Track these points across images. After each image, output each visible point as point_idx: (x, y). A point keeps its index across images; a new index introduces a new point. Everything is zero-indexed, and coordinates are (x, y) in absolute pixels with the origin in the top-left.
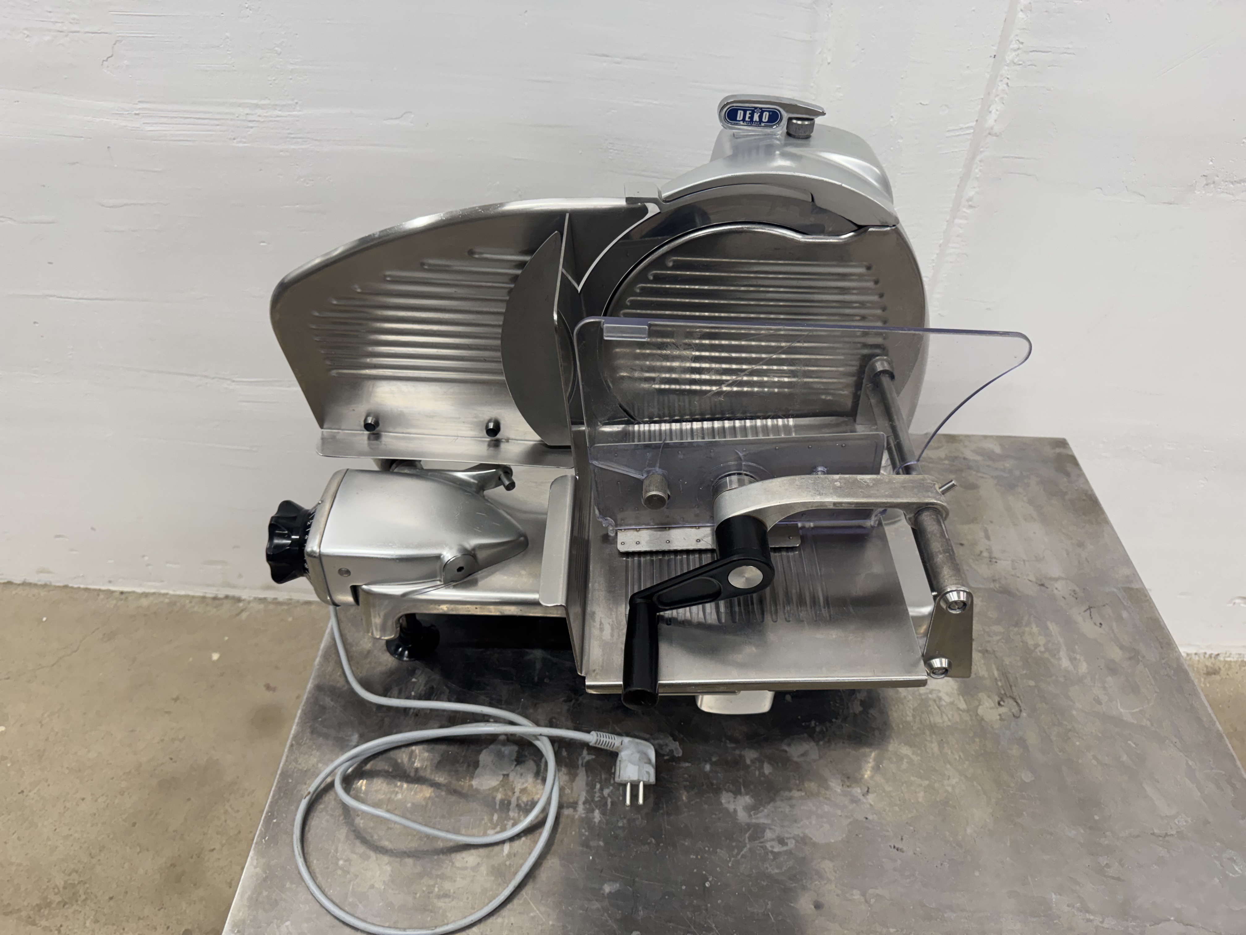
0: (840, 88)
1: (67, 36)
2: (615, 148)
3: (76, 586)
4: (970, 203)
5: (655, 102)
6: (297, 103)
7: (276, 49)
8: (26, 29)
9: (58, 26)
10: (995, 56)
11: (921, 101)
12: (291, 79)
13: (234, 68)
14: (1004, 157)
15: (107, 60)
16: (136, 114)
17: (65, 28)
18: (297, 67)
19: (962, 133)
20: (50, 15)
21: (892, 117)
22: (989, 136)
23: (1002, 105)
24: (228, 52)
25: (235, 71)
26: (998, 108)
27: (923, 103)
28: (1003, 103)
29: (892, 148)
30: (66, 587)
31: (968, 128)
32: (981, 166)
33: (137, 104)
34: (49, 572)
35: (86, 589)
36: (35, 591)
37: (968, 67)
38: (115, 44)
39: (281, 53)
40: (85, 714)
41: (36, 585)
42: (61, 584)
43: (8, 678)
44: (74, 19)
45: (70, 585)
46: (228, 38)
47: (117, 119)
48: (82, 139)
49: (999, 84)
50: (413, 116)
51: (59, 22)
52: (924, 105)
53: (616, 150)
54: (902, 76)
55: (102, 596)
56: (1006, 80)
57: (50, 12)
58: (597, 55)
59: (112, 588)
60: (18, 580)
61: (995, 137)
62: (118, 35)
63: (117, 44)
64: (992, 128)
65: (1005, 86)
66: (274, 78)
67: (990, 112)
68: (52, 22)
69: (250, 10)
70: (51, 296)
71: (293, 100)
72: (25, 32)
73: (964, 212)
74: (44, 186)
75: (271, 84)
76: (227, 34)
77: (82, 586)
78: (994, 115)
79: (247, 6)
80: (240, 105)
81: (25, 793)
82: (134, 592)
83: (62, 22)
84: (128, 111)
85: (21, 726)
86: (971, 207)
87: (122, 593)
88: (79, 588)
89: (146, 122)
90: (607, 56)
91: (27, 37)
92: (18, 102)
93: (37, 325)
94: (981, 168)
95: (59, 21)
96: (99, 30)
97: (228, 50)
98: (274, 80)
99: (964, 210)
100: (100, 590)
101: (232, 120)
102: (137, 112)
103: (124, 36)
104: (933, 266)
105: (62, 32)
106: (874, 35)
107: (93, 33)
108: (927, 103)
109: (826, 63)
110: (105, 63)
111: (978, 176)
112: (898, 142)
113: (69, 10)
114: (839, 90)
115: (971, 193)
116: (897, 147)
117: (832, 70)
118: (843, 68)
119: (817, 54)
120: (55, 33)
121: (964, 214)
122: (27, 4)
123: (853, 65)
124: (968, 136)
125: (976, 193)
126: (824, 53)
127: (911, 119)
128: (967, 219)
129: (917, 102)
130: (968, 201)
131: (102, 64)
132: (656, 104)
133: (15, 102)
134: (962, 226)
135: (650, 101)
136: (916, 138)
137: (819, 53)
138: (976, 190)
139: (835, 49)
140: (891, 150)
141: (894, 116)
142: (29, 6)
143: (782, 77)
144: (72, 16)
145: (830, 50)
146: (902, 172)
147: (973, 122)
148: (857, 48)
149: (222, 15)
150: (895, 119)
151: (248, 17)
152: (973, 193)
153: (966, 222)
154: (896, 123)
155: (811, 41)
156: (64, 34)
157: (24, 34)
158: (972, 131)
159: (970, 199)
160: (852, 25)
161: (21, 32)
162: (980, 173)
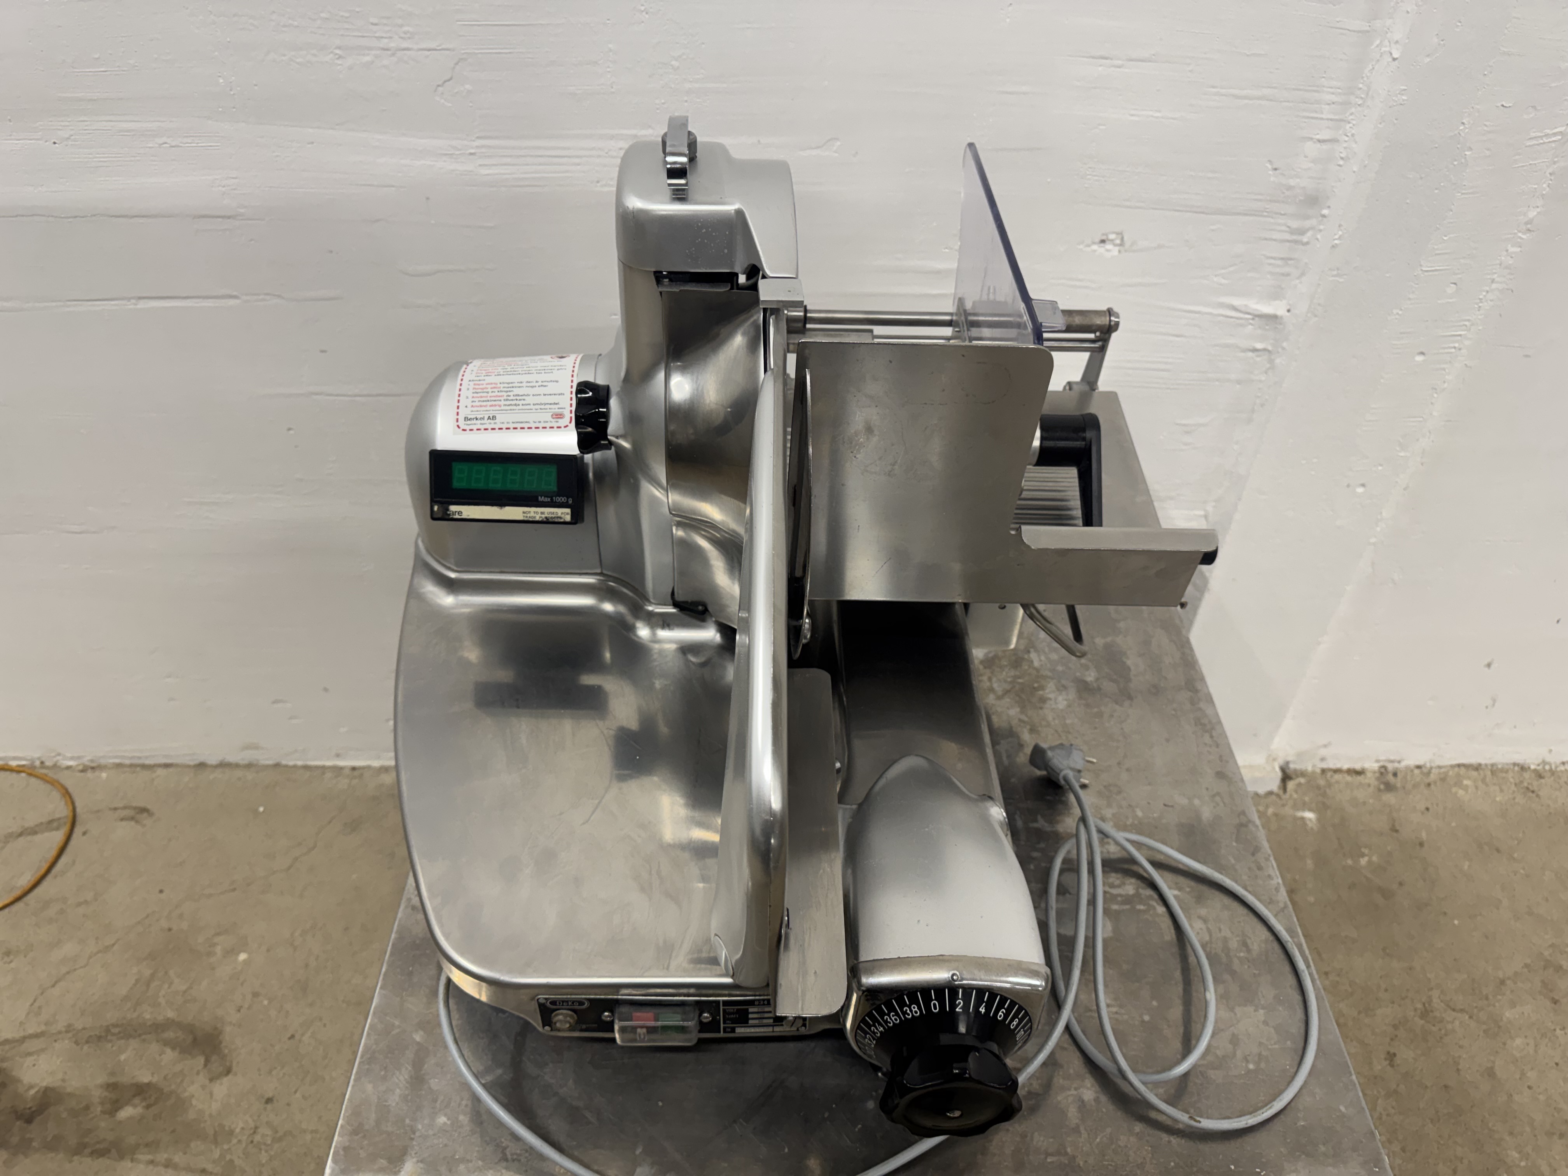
0: (1405, 90)
1: (393, 55)
2: (1094, 173)
3: (291, 763)
4: (1529, 226)
5: (1157, 114)
7: (673, 63)
8: (339, 48)
9: (384, 43)
12: (686, 101)
13: (613, 90)
15: (442, 85)
16: (471, 154)
17: (392, 45)
18: (697, 86)
19: (1547, 141)
20: (375, 28)
21: (1463, 123)
24: (608, 70)
25: (613, 93)
27: (1505, 105)
29: (1455, 163)
30: (277, 765)
31: (1555, 134)
32: (1551, 180)
33: (474, 141)
34: (256, 747)
35: (306, 768)
36: (239, 773)
38: (457, 64)
39: (678, 68)
40: (346, 929)
41: (237, 766)
42: (271, 762)
43: (234, 890)
44: (405, 33)
45: (284, 762)
46: (610, 50)
47: (445, 161)
48: (393, 189)
50: (839, 143)
51: (386, 38)
52: (1506, 107)
53: (1095, 176)
54: (1486, 73)
55: (328, 775)
57: (376, 24)
58: (1093, 57)
59: (341, 763)
60: (213, 761)
62: (463, 52)
63: (460, 64)
66: (663, 101)
68: (376, 37)
69: (647, 13)
70: (317, 394)
72: (338, 51)
73: (1520, 238)
74: (331, 252)
75: (658, 109)
76: (611, 46)
77: (300, 763)
79: (643, 8)
80: (612, 137)
81: (297, 1037)
82: (369, 767)
83: (391, 38)
84: (461, 150)
85: (268, 950)
86: (1529, 230)
87: (354, 769)
88: (295, 766)
89: (481, 163)
90: (1106, 58)
91: (338, 59)
92: (312, 143)
93: (291, 432)
94: (1550, 182)
95: (384, 35)
96: (438, 46)
97: (608, 67)
98: (663, 103)
99: (1520, 234)
100: (323, 768)
101: (599, 156)
102: (472, 151)
103: (470, 53)
104: (1480, 307)
105: (388, 50)
106: (1460, 22)
107: (429, 50)
108: (1510, 105)
109: (1390, 60)
110: (440, 89)
111: (1544, 192)
112: (1466, 155)
113: (400, 21)
114: (1403, 92)
115: (1532, 214)
116: (1463, 161)
117: (1398, 67)
118: (1413, 65)
119: (1373, 47)
120: (378, 52)
121: (1519, 240)
122: (347, 15)
123: (1428, 60)
124: (1553, 145)
125: (1539, 213)
126: (1386, 46)
127: (1486, 126)
128: (1520, 247)
129: (1499, 105)
130: (1526, 223)
131: (435, 91)
132: (1157, 117)
133: (309, 144)
134: (1513, 256)
135: (1151, 113)
136: (1488, 150)
137: (1377, 46)
138: (1539, 210)
139: (1407, 41)
140: (1455, 165)
141: (1466, 123)
142: (347, 18)
143: (1324, 77)
144: (406, 29)
145: (1397, 42)
146: (1464, 192)
147: (1563, 126)
148: (1435, 40)
149: (608, 22)
150: (1467, 126)
151: (643, 22)
152: (1535, 213)
153: (1519, 249)
154: (1467, 130)
155: (1368, 32)
156: (389, 52)
157: (337, 54)
158: (1560, 137)
159: (1530, 222)
160: (1435, 11)
161: (332, 52)
162: (1548, 189)
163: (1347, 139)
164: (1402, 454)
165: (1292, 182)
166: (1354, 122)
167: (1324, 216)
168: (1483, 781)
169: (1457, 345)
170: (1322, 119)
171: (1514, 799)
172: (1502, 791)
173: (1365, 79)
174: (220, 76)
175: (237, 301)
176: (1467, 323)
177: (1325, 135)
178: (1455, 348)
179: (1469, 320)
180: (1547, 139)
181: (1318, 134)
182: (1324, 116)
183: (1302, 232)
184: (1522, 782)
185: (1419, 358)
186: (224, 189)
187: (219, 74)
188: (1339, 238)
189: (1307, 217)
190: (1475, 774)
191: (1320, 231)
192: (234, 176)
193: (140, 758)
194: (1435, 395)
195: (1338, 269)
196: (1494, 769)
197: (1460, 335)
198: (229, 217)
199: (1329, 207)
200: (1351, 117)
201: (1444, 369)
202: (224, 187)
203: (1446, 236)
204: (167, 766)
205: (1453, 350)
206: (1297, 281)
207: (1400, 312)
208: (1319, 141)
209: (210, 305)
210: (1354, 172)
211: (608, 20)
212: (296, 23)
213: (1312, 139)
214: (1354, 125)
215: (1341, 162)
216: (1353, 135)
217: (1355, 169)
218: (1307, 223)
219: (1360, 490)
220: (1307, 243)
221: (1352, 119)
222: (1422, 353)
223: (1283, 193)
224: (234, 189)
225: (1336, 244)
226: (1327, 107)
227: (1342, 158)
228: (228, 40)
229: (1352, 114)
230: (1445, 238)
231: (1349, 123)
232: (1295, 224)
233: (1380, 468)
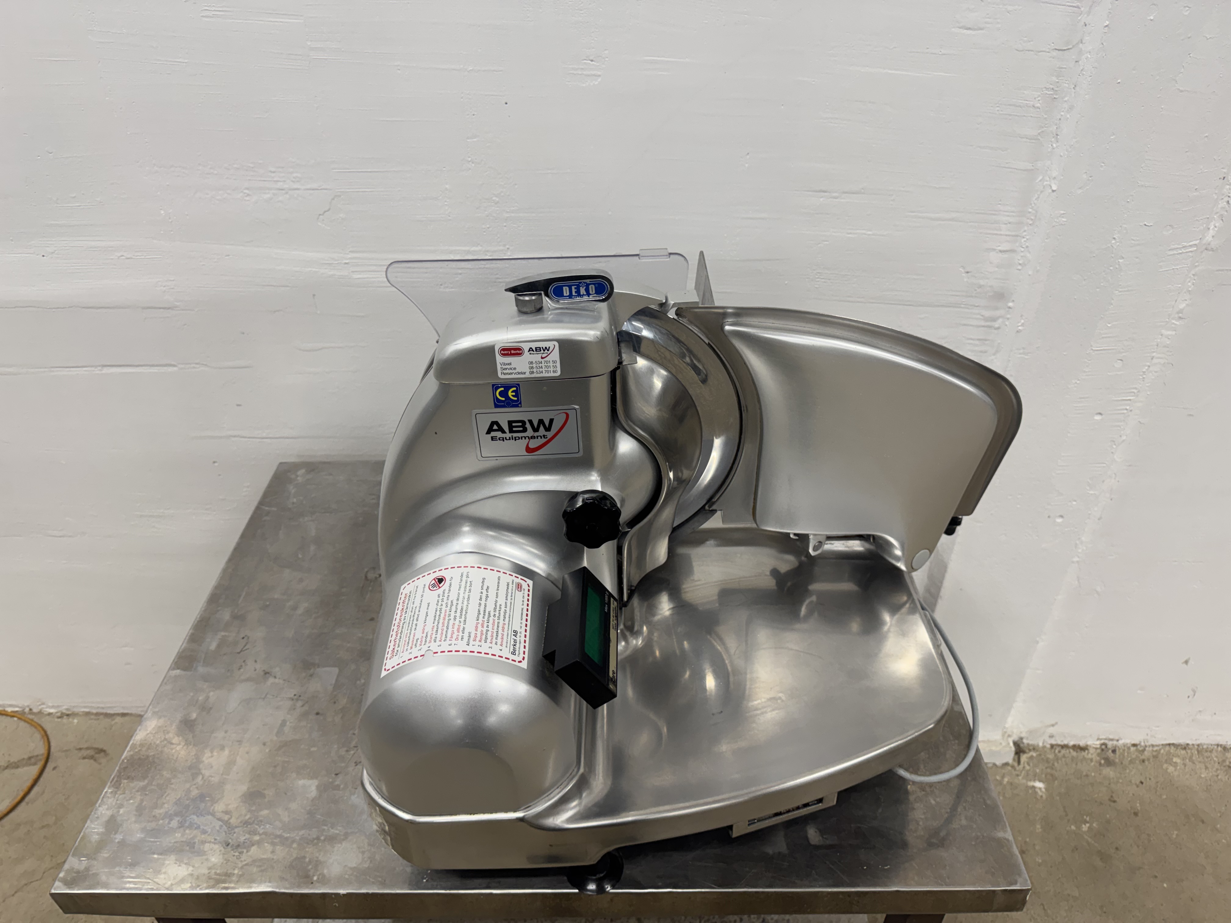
0: (1064, 214)
1: (287, 193)
2: (822, 277)
4: (1180, 315)
5: (869, 233)
6: (508, 248)
7: (494, 198)
8: (247, 189)
9: (280, 185)
10: (1224, 177)
11: (1146, 223)
12: (505, 226)
13: (450, 218)
14: (1217, 271)
15: (323, 215)
16: (346, 263)
17: (286, 186)
18: (513, 215)
19: (1185, 251)
20: (273, 175)
21: (1114, 238)
22: (1206, 251)
23: (1221, 222)
24: (446, 203)
25: (450, 220)
26: (1217, 225)
27: (1147, 224)
28: (1222, 220)
29: (1111, 268)
31: (1191, 246)
33: (348, 254)
37: (1196, 189)
38: (333, 199)
39: (498, 202)
44: (295, 178)
46: (446, 189)
47: (326, 269)
48: (288, 288)
49: (1220, 202)
51: (281, 181)
52: (1148, 226)
53: (823, 279)
54: (1128, 200)
56: (1226, 199)
57: (274, 172)
58: (816, 191)
61: (1211, 252)
62: (337, 191)
63: (335, 199)
64: (1209, 244)
65: (1225, 203)
66: (488, 226)
67: (1209, 229)
68: (274, 181)
69: (473, 163)
70: (235, 436)
71: (504, 245)
72: (247, 191)
73: (1174, 323)
74: (243, 333)
75: (484, 232)
76: (447, 186)
78: (1211, 232)
79: (470, 159)
83: (284, 181)
84: (338, 260)
86: (1180, 318)
89: (354, 270)
90: (826, 192)
91: (246, 196)
92: (229, 255)
93: (216, 464)
94: (1194, 281)
95: (280, 179)
96: (319, 187)
97: (446, 201)
98: (488, 228)
99: (1173, 321)
102: (347, 261)
103: (343, 192)
104: (1144, 378)
105: (282, 190)
106: (1103, 163)
107: (313, 190)
108: (1152, 224)
109: (1050, 191)
110: (321, 216)
111: (1190, 289)
112: (1119, 262)
113: (291, 170)
114: (1063, 216)
115: (1182, 306)
116: (1117, 266)
117: (1057, 197)
118: (1068, 195)
119: (1037, 181)
120: (275, 192)
121: (1173, 326)
122: (252, 165)
123: (1080, 191)
124: (1190, 254)
125: (1187, 305)
126: (1047, 181)
127: (1133, 240)
128: (1175, 331)
129: (1141, 224)
130: (1178, 313)
131: (318, 218)
132: (869, 235)
133: (226, 256)
134: (1170, 337)
135: (864, 232)
136: (1137, 258)
137: (1040, 181)
138: (1187, 302)
139: (1062, 178)
140: (1111, 270)
141: (1116, 238)
142: (253, 168)
143: (1000, 204)
144: (295, 175)
145: (1055, 178)
146: (1120, 290)
147: (1197, 240)
148: (1085, 176)
149: (444, 169)
150: (1117, 240)
151: (470, 169)
152: (1184, 305)
153: (1174, 333)
154: (1118, 244)
155: (1032, 170)
156: (284, 192)
157: (245, 193)
158: (1195, 248)
159: (1181, 311)
160: (1082, 155)
161: (242, 192)
162: (1193, 286)
163: (1022, 250)
164: (1091, 492)
165: (982, 282)
166: (1027, 237)
167: (1010, 308)
168: (1191, 759)
169: (1128, 408)
170: (1001, 235)
171: (1217, 776)
172: (1206, 768)
173: (1033, 205)
174: (161, 209)
175: (175, 369)
176: (1135, 391)
177: (1005, 246)
178: (1127, 409)
179: (1136, 388)
180: (1185, 250)
181: (999, 246)
182: (1002, 233)
183: (994, 320)
184: (1224, 761)
185: (1098, 418)
186: (165, 288)
187: (161, 208)
188: (1023, 325)
189: (996, 308)
190: (1183, 752)
191: (1008, 319)
192: (172, 279)
193: (103, 708)
194: (1114, 446)
195: (1024, 348)
196: (1200, 749)
197: (1130, 400)
198: (169, 308)
199: (1013, 301)
200: (1025, 233)
201: (1119, 426)
202: (164, 286)
203: (1109, 324)
204: (124, 715)
205: (1125, 411)
206: (993, 357)
207: (1078, 382)
208: (1001, 251)
209: (156, 371)
210: (1030, 275)
211: (444, 168)
212: (216, 172)
213: (994, 250)
214: (1027, 239)
215: (1020, 267)
216: (1027, 247)
217: (1030, 273)
218: (998, 313)
219: (1059, 520)
220: (998, 328)
221: (1025, 235)
222: (1100, 414)
223: (976, 290)
224: (172, 289)
225: (1020, 329)
226: (1004, 226)
227: (1020, 264)
228: (168, 184)
229: (1025, 231)
230: (1109, 325)
231: (1024, 238)
232: (987, 313)
233: (1074, 503)
